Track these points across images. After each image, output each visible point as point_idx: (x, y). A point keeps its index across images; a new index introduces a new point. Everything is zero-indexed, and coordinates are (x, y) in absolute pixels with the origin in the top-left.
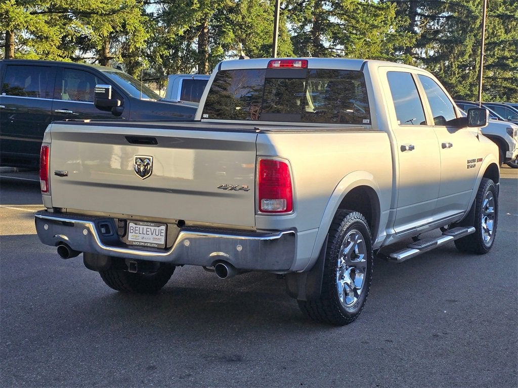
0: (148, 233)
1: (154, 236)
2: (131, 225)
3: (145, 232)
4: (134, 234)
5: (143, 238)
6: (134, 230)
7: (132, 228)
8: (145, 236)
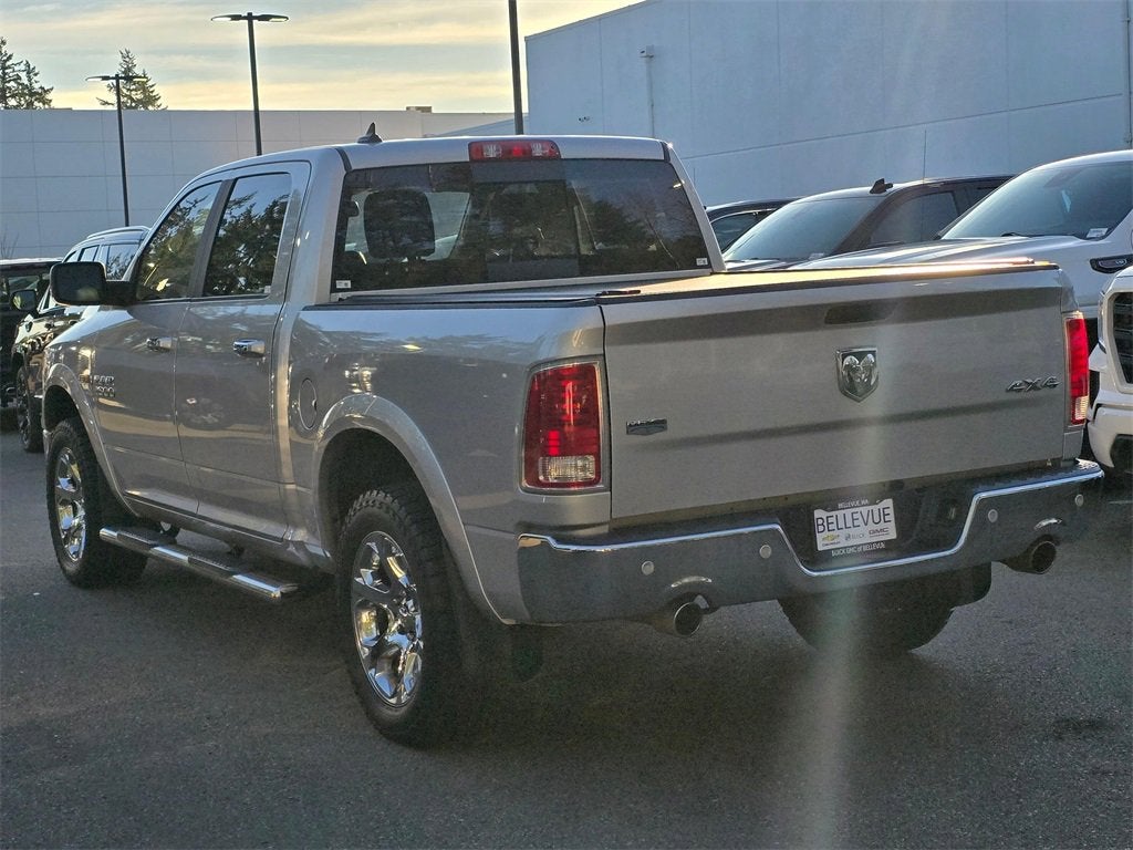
0: (856, 523)
1: (872, 526)
2: (818, 513)
3: (849, 524)
4: (826, 533)
5: (848, 537)
6: (825, 524)
7: (820, 522)
8: (852, 531)
